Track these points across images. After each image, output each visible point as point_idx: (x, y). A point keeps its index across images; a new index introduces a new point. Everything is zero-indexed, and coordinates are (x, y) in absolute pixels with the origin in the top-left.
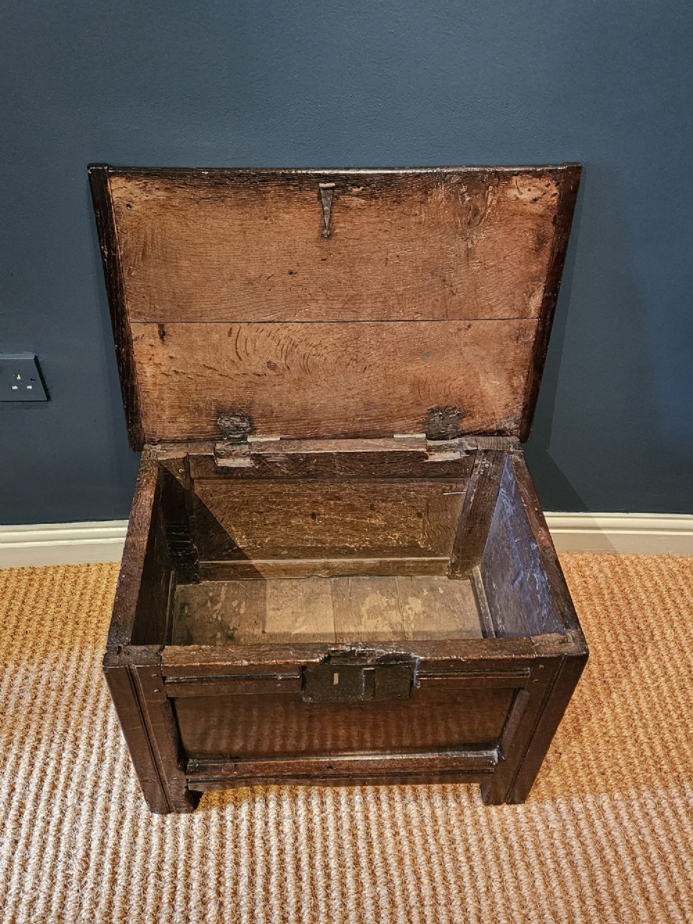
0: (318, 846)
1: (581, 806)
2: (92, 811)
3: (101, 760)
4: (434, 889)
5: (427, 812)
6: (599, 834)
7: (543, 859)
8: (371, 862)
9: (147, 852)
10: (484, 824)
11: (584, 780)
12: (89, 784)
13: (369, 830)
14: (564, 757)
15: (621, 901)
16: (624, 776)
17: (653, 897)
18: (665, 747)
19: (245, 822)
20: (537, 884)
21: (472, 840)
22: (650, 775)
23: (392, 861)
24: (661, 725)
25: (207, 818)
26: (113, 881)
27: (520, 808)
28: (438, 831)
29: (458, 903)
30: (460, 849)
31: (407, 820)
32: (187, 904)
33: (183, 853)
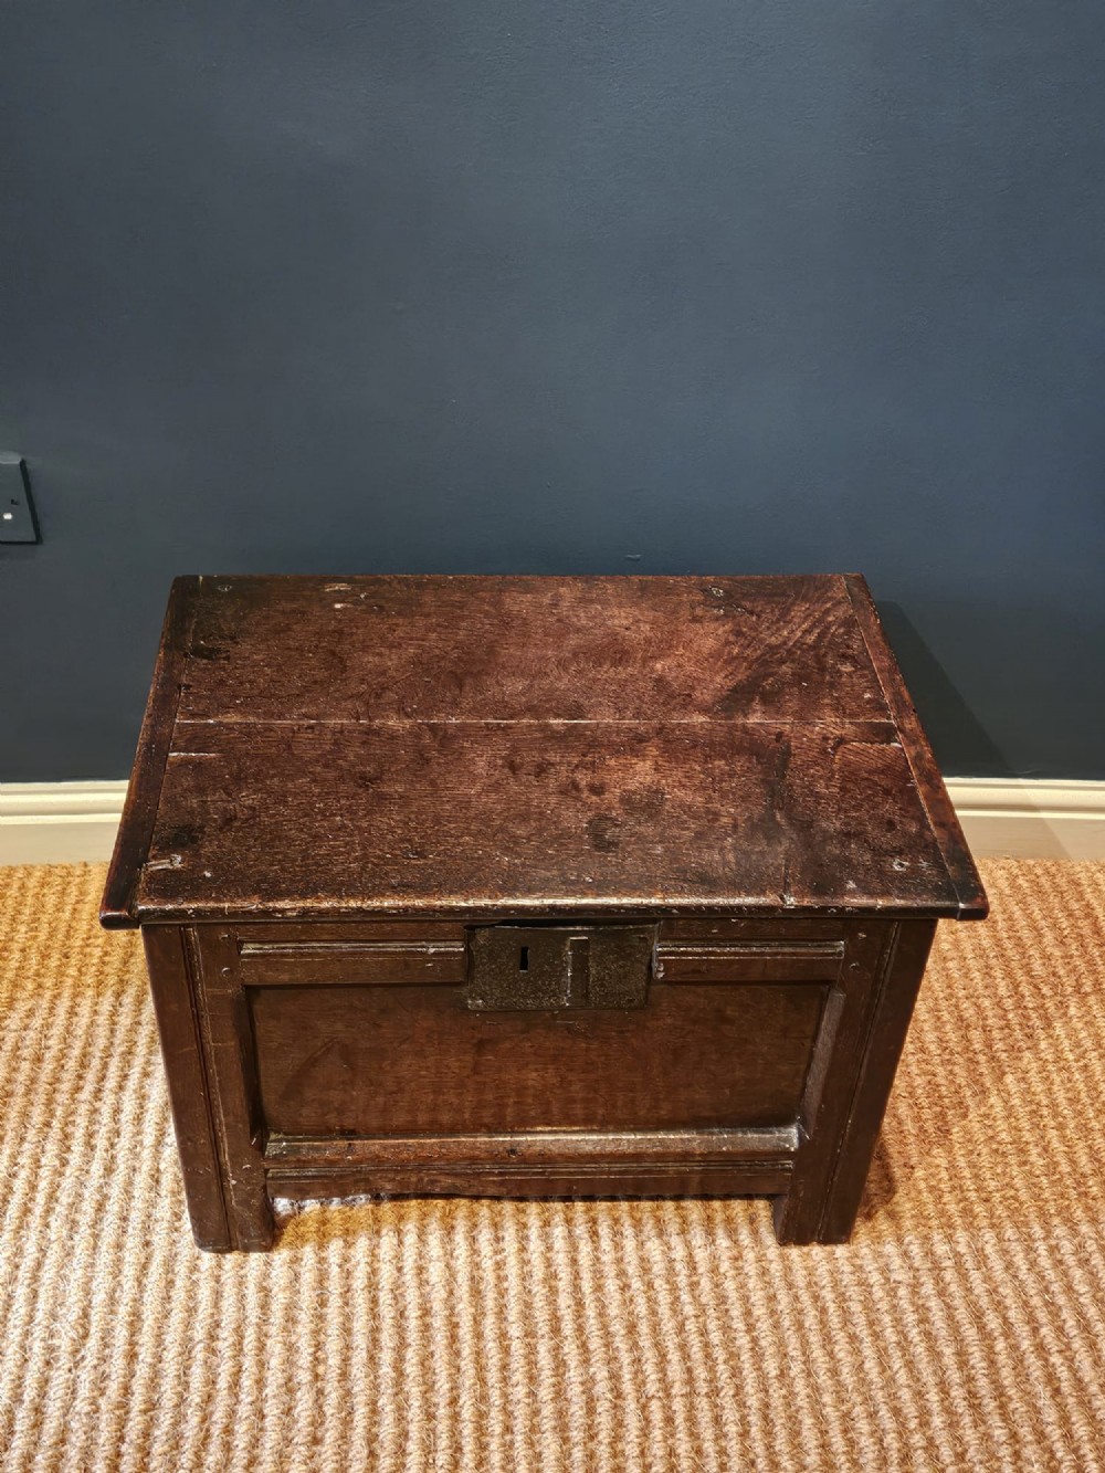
0: (490, 1303)
1: (947, 1247)
2: (94, 1249)
3: (109, 1170)
4: (689, 1371)
5: (679, 1253)
6: (976, 1292)
7: (878, 1329)
8: (580, 1329)
9: (191, 1311)
10: (778, 1274)
11: (952, 1208)
12: (88, 1207)
13: (578, 1281)
14: (919, 1173)
15: (1012, 1392)
16: (1021, 1204)
17: (1066, 1387)
18: (1095, 1159)
19: (362, 1265)
20: (867, 1365)
21: (757, 1297)
22: (1067, 1203)
23: (618, 1328)
24: (1090, 1126)
25: (296, 1260)
26: (132, 1356)
27: (841, 1251)
28: (698, 1283)
29: (731, 1393)
30: (736, 1312)
31: (645, 1266)
32: (260, 1390)
33: (253, 1314)
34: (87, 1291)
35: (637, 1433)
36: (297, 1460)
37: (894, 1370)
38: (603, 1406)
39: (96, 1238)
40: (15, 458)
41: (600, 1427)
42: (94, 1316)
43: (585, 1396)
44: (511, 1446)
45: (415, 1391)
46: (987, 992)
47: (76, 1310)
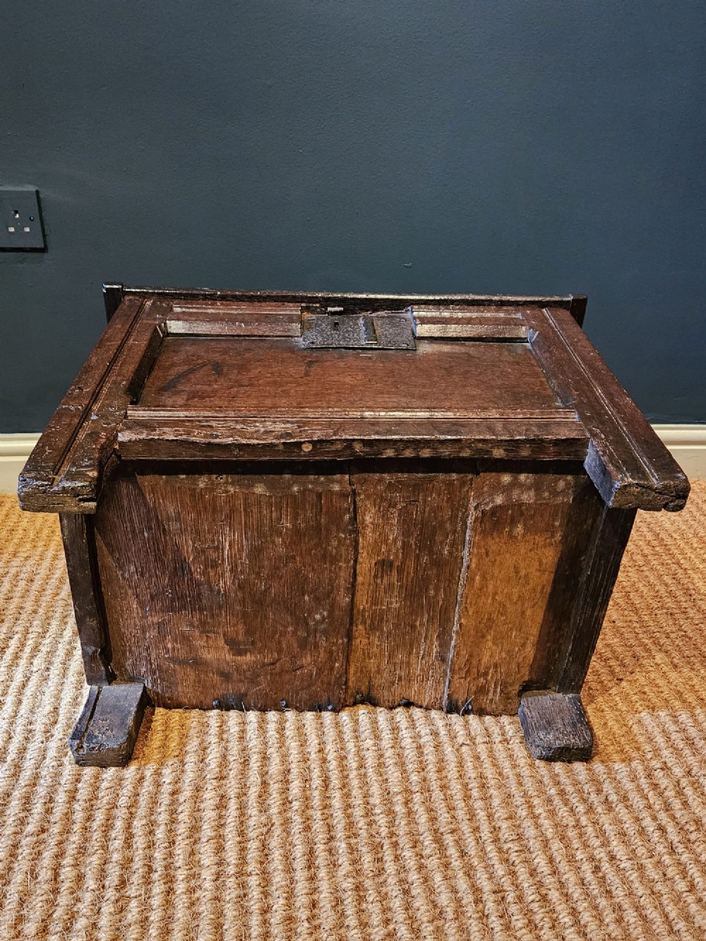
34: (58, 698)
35: (456, 764)
36: (209, 788)
37: (629, 726)
38: (429, 750)
39: (65, 670)
40: (32, 188)
41: (428, 762)
42: (62, 711)
43: (414, 745)
44: (365, 775)
45: (293, 745)
46: (640, 538)
47: (49, 708)
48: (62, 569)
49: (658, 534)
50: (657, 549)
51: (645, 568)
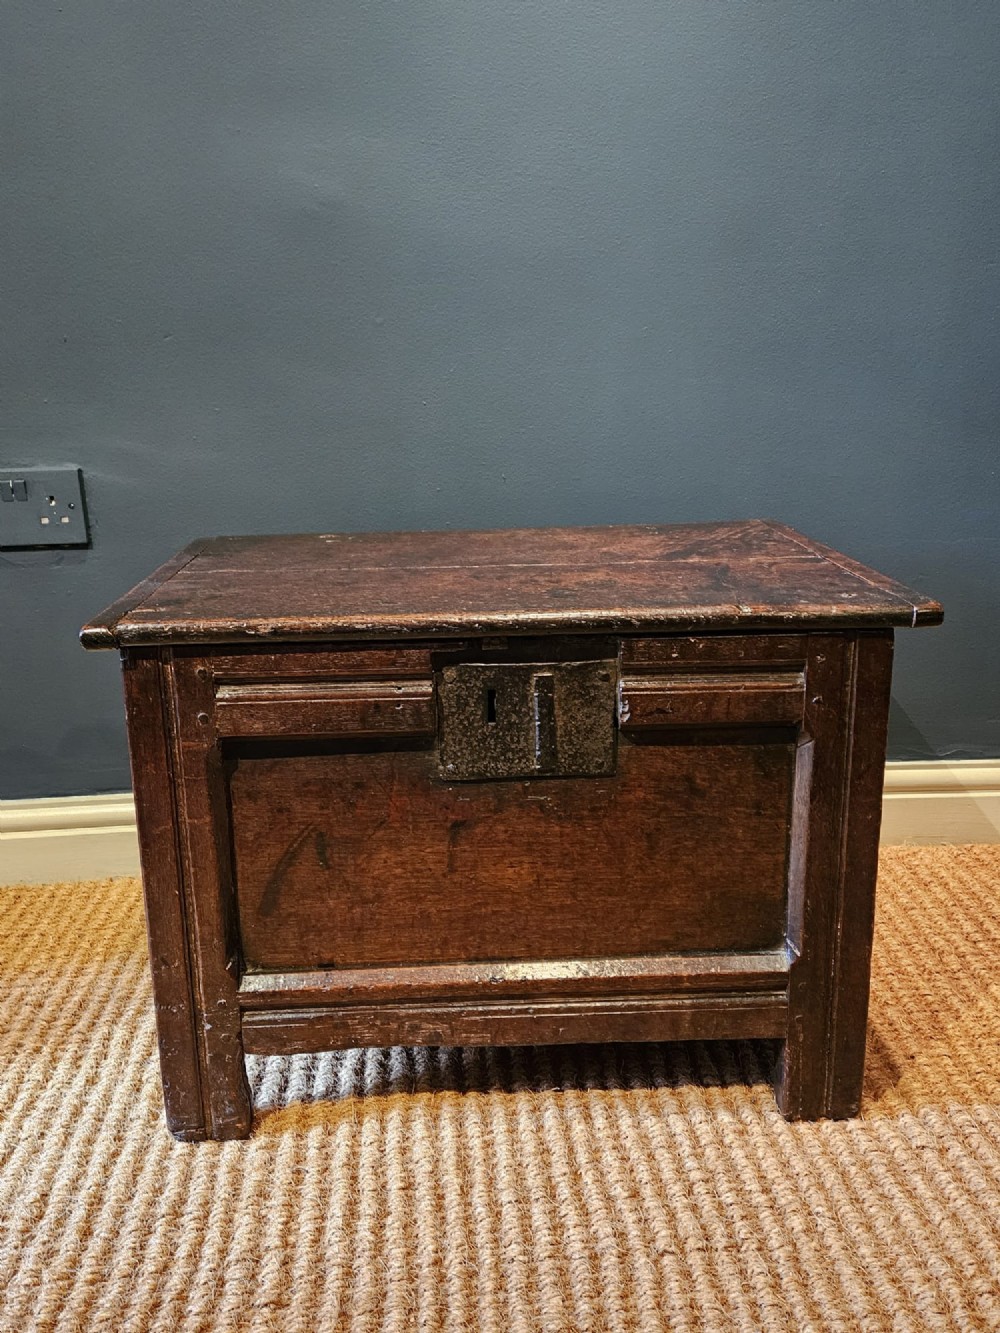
0: (478, 1175)
4: (704, 1227)
5: (679, 1129)
7: (909, 1187)
8: (578, 1194)
9: (157, 1191)
10: (789, 1144)
11: (964, 1087)
13: (573, 1154)
19: (342, 1149)
20: (904, 1218)
21: (769, 1164)
23: (619, 1191)
25: (272, 1147)
26: (86, 1233)
27: (852, 1124)
28: (703, 1153)
29: (754, 1246)
30: (748, 1175)
31: (644, 1140)
32: (222, 1259)
33: (222, 1191)
34: (49, 1179)
35: (652, 1285)
36: (259, 1322)
37: (937, 1223)
38: (610, 1260)
39: (68, 1135)
40: (74, 467)
41: (606, 1281)
42: (53, 1199)
43: (587, 1253)
44: (505, 1302)
45: (395, 1252)
46: (953, 930)
47: (34, 1195)
48: (85, 989)
49: (982, 924)
50: (981, 945)
51: (960, 975)
